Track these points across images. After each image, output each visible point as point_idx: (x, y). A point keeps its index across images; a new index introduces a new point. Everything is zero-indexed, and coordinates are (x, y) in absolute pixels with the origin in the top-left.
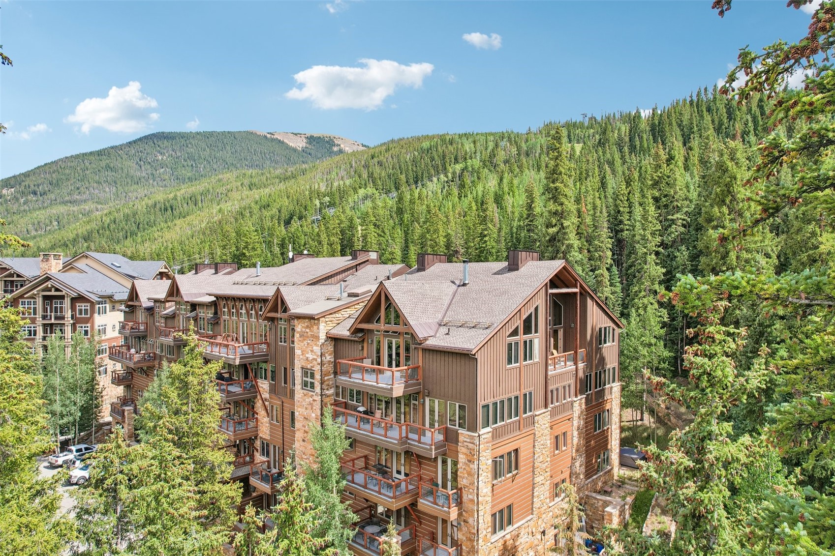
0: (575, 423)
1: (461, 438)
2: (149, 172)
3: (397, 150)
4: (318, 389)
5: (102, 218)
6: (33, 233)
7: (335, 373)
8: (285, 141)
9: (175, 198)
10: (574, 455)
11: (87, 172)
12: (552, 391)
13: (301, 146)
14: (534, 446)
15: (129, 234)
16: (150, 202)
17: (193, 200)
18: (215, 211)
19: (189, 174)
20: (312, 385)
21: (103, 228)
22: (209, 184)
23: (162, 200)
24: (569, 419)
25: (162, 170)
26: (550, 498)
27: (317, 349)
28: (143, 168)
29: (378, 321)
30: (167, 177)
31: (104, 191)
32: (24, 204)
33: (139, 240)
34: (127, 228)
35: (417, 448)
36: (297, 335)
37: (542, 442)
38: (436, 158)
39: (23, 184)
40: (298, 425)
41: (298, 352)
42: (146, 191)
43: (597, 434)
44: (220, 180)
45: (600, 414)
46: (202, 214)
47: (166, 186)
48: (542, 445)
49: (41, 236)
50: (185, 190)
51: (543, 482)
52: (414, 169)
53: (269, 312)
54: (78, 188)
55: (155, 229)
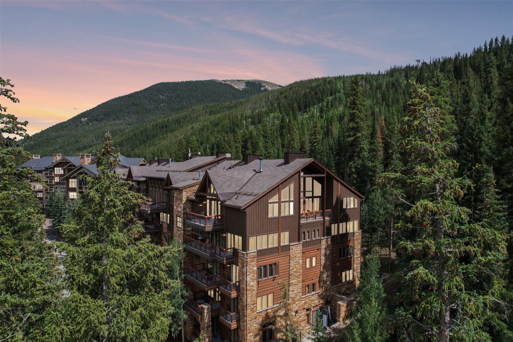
0: (323, 252)
1: (239, 254)
2: (155, 106)
3: (296, 88)
4: (182, 227)
5: (129, 133)
6: (95, 142)
8: (233, 85)
9: (168, 121)
10: (322, 270)
11: (123, 107)
12: (304, 233)
13: (242, 88)
14: (290, 263)
15: (142, 142)
16: (154, 123)
17: (178, 122)
18: (189, 128)
19: (177, 107)
21: (129, 139)
22: (187, 112)
23: (161, 122)
24: (318, 249)
25: (162, 105)
26: (302, 293)
27: (182, 206)
28: (152, 104)
30: (165, 109)
31: (131, 118)
32: (92, 126)
33: (148, 145)
34: (141, 138)
36: (175, 198)
37: (296, 261)
38: (319, 92)
39: (91, 115)
41: (175, 207)
42: (153, 117)
43: (342, 259)
44: (193, 110)
45: (344, 249)
46: (182, 130)
47: (164, 114)
48: (296, 262)
49: (99, 144)
50: (174, 116)
51: (296, 283)
52: (305, 100)
53: (165, 186)
54: (118, 117)
55: (156, 139)
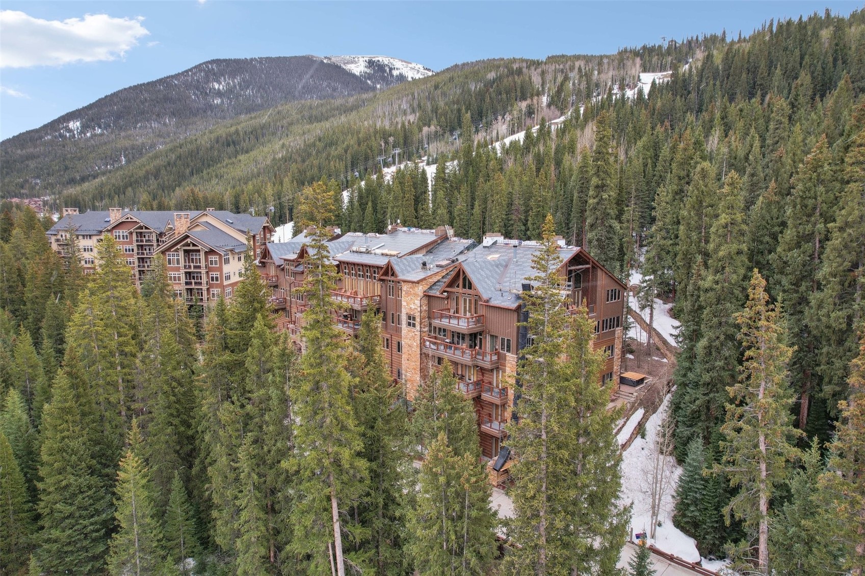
1: (508, 358)
4: (418, 328)
5: (167, 153)
7: (429, 318)
8: (342, 65)
9: (236, 133)
13: (359, 71)
16: (212, 137)
17: (254, 134)
18: (278, 146)
20: (414, 325)
22: (269, 116)
23: (224, 135)
27: (418, 302)
29: (458, 286)
30: (224, 108)
34: (192, 164)
35: (481, 364)
36: (403, 293)
40: (404, 350)
41: (404, 303)
44: (280, 112)
46: (265, 150)
50: (245, 124)
53: (382, 275)
